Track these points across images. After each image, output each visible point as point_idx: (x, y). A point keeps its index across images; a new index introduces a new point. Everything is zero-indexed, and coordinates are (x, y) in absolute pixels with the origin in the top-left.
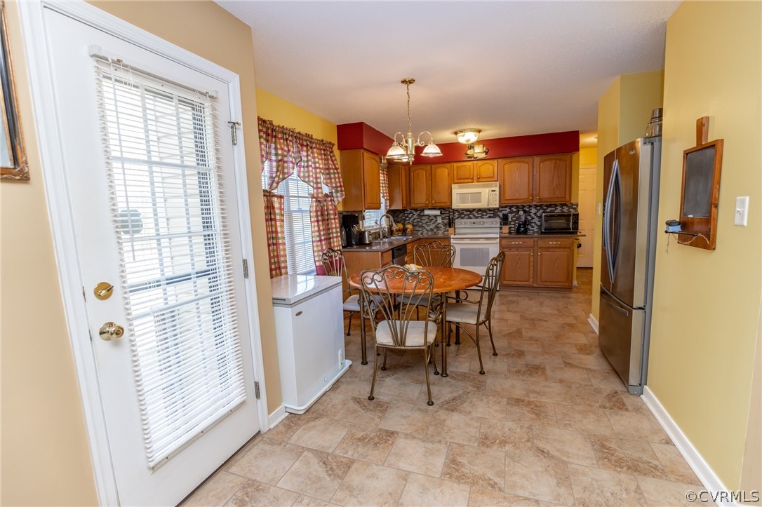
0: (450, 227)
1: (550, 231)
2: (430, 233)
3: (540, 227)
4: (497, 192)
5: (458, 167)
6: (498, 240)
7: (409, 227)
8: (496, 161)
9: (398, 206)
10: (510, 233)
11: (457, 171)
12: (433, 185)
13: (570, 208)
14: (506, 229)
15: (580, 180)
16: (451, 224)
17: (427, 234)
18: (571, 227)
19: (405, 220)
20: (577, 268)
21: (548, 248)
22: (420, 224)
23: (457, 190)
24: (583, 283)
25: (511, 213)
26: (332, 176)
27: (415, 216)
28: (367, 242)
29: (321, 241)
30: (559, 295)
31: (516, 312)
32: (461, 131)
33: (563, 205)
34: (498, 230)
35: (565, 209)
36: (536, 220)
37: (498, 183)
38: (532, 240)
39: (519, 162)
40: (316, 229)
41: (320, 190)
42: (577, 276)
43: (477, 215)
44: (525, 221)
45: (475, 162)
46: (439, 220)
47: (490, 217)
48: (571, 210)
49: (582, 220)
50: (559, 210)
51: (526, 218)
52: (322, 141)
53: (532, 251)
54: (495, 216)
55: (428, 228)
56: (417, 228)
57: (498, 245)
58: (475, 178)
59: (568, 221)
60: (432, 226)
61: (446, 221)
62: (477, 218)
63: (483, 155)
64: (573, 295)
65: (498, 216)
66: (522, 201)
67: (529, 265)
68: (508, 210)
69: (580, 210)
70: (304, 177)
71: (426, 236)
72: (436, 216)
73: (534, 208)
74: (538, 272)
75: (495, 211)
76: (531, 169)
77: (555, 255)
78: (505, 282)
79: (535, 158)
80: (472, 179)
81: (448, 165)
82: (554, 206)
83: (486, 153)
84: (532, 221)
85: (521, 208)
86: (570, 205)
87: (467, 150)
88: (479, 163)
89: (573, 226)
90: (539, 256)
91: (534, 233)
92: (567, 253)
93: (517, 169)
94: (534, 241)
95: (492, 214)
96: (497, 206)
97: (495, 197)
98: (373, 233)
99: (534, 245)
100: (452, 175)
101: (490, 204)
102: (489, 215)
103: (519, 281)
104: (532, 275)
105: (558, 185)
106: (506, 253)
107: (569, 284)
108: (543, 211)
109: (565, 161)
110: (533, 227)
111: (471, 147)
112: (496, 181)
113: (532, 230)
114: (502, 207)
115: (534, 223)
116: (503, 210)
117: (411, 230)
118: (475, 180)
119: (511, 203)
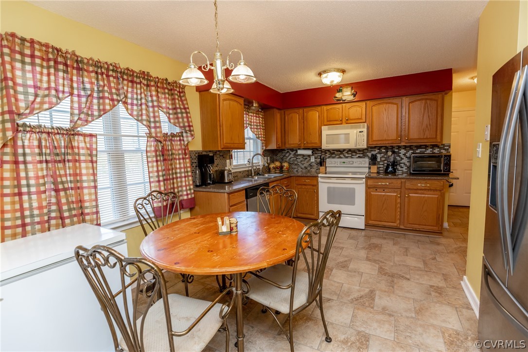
0: (321, 166)
1: (418, 172)
2: (304, 171)
3: (409, 168)
4: (365, 133)
5: (327, 110)
6: (364, 180)
7: (286, 165)
8: (364, 103)
9: (273, 146)
10: (378, 173)
11: (327, 113)
12: (305, 127)
13: (440, 148)
14: (374, 169)
15: (452, 122)
16: (322, 163)
17: (301, 171)
18: (442, 168)
19: (282, 159)
20: (448, 205)
21: (416, 190)
22: (296, 162)
23: (326, 131)
24: (455, 225)
25: (380, 153)
26: (180, 115)
27: (291, 156)
28: (226, 181)
29: (159, 181)
30: (428, 240)
31: (375, 261)
32: (325, 72)
33: (434, 146)
34: (367, 170)
35: (436, 151)
36: (405, 160)
37: (366, 124)
38: (399, 181)
39: (387, 103)
40: (155, 169)
41: (158, 130)
42: (448, 215)
43: (347, 155)
44: (394, 162)
45: (344, 105)
46: (313, 159)
47: (359, 157)
48: (443, 151)
49: (454, 160)
50: (429, 151)
51: (395, 158)
52: (166, 80)
53: (399, 192)
54: (364, 156)
55: (303, 167)
56: (294, 167)
57: (364, 185)
58: (344, 120)
59: (439, 162)
60: (306, 165)
61: (319, 160)
62: (347, 157)
63: (352, 98)
64: (443, 240)
65: (367, 156)
66: (390, 142)
67: (396, 206)
68: (377, 151)
69: (452, 151)
70: (138, 116)
71: (300, 174)
72: (309, 156)
73: (403, 149)
74: (406, 214)
75: (365, 151)
76: (400, 109)
77: (424, 197)
78: (371, 222)
79: (404, 98)
80: (341, 121)
81: (319, 108)
82: (424, 147)
83: (355, 96)
84: (401, 162)
85: (390, 149)
86: (442, 146)
87: (336, 93)
88: (348, 105)
89: (444, 168)
90: (406, 198)
91: (403, 173)
92: (437, 196)
93: (385, 110)
94: (402, 182)
95: (362, 154)
96: (365, 147)
97: (363, 138)
98: (243, 171)
99: (401, 186)
100: (322, 117)
101: (358, 145)
102: (359, 155)
103: (385, 222)
104: (399, 217)
105: (428, 125)
106: (372, 193)
107: (439, 228)
108: (412, 151)
109: (437, 101)
110: (403, 168)
111: (340, 91)
112: (364, 122)
113: (401, 170)
114: (371, 148)
115: (403, 163)
116: (372, 151)
117: (287, 168)
118: (344, 122)
119: (379, 144)
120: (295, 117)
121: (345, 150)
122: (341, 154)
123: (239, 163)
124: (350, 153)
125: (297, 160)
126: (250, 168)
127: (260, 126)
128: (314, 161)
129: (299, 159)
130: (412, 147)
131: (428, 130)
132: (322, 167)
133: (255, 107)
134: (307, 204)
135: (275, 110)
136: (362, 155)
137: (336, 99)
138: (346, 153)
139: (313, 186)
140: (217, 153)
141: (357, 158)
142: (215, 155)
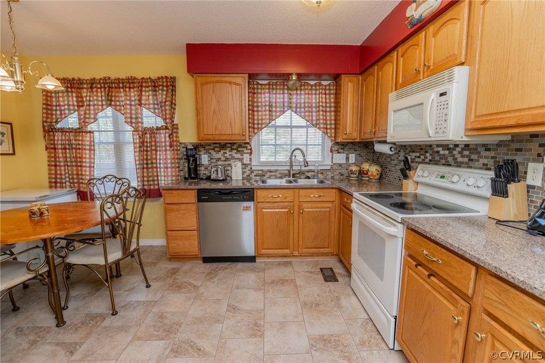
80: (418, 72)
88: (432, 28)
106: (410, 270)
120: (370, 83)
122: (449, 156)
124: (468, 153)
132: (407, 182)
133: (294, 80)
135: (343, 77)
137: (408, 21)
138: (459, 152)
140: (227, 145)
141: (480, 168)
142: (224, 147)
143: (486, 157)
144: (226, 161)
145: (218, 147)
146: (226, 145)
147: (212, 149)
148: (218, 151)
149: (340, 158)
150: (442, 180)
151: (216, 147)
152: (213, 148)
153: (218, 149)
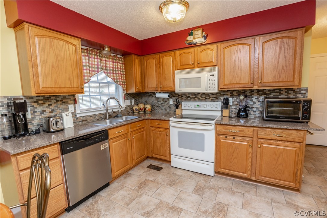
1: (271, 119)
3: (262, 113)
4: (216, 77)
5: (180, 54)
6: (214, 126)
7: (148, 107)
8: (215, 46)
9: (133, 90)
10: (230, 116)
11: (180, 58)
14: (226, 113)
16: (178, 106)
17: (162, 113)
18: (300, 116)
19: (146, 101)
21: (270, 141)
22: (157, 104)
23: (179, 76)
25: (232, 97)
33: (289, 90)
34: (219, 114)
36: (258, 105)
37: (217, 68)
38: (251, 129)
39: (239, 44)
43: (201, 99)
44: (246, 106)
45: (195, 48)
50: (283, 95)
51: (247, 102)
53: (250, 141)
54: (217, 99)
56: (155, 108)
58: (196, 64)
59: (297, 108)
60: (166, 107)
61: (175, 103)
62: (201, 101)
63: (202, 40)
65: (220, 99)
66: (242, 86)
67: (247, 155)
68: (230, 95)
72: (168, 99)
73: (256, 93)
74: (258, 165)
75: (217, 95)
76: (252, 50)
77: (279, 149)
78: (220, 170)
79: (257, 38)
80: (193, 64)
81: (173, 53)
82: (278, 91)
83: (205, 38)
84: (253, 106)
85: (243, 93)
86: (298, 90)
87: (188, 36)
88: (199, 49)
89: (302, 115)
90: (258, 149)
91: (255, 118)
92: (295, 149)
93: (237, 52)
94: (254, 130)
95: (215, 97)
96: (216, 90)
97: (214, 81)
98: (96, 115)
99: (253, 135)
100: (176, 62)
101: (209, 88)
102: (212, 99)
103: (235, 171)
104: (250, 167)
105: (285, 67)
106: (222, 140)
107: (296, 185)
108: (265, 96)
109: (295, 38)
110: (255, 112)
111: (191, 34)
112: (215, 66)
113: (253, 115)
114: (224, 91)
115: (256, 107)
116: (225, 95)
117: (149, 110)
118: (196, 66)
119: (232, 87)
120: (152, 62)
121: (199, 94)
122: (195, 98)
123: (92, 107)
124: (204, 96)
125: (159, 102)
126: (105, 112)
127: (118, 71)
128: (172, 103)
129: (160, 101)
130: (265, 91)
131: (284, 72)
132: (178, 110)
133: (107, 51)
134: (161, 146)
135: (133, 56)
136: (215, 99)
137: (188, 42)
138: (200, 96)
139: (166, 129)
140: (52, 98)
141: (210, 101)
142: (48, 100)
143: (212, 97)
144: (52, 112)
145: (42, 100)
146: (50, 98)
147: (35, 102)
148: (42, 104)
149: (128, 102)
150: (198, 107)
151: (40, 100)
152: (36, 100)
153: (42, 102)
